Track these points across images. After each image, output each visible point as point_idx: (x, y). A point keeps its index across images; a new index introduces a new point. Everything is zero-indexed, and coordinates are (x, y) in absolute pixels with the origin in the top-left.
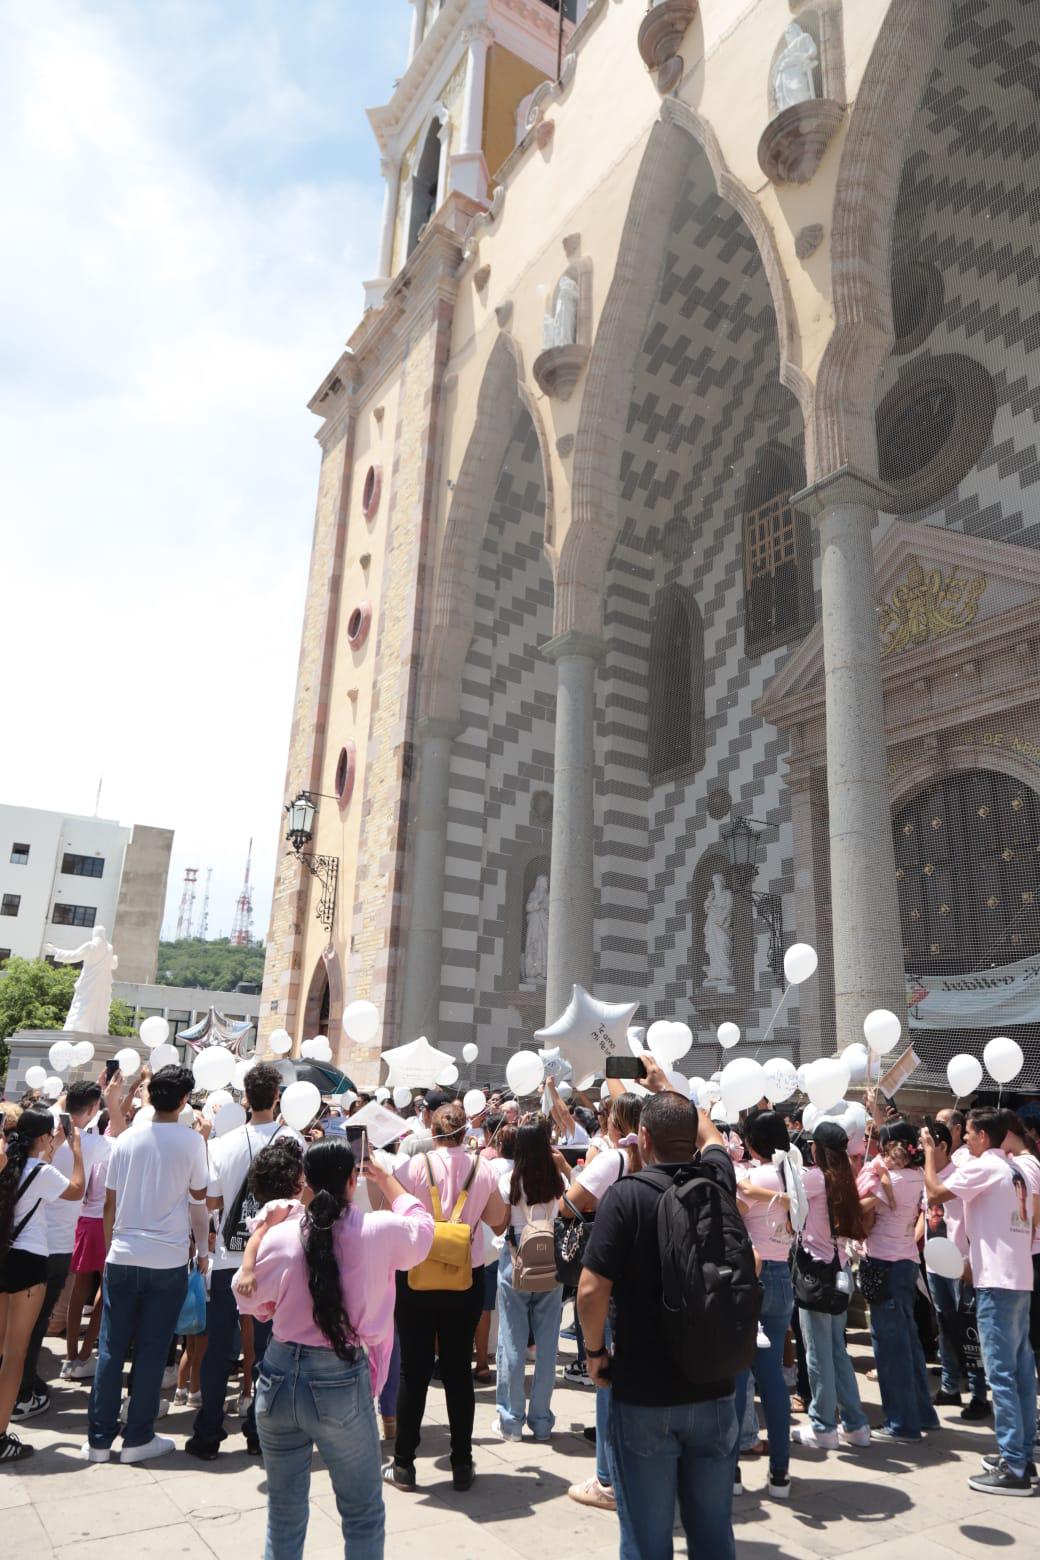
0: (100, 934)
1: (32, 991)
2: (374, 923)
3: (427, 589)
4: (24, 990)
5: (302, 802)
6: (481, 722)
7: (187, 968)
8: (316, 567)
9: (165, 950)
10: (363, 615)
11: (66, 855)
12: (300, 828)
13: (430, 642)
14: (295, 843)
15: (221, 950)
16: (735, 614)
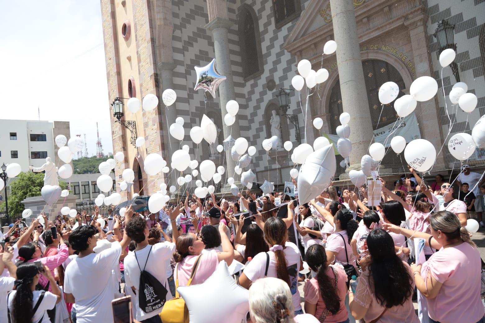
0: (49, 160)
1: (29, 183)
2: (154, 143)
3: (152, 11)
4: (26, 183)
5: (117, 102)
6: (181, 63)
7: (84, 167)
8: (104, 9)
9: (75, 162)
10: (127, 26)
11: (31, 135)
12: (118, 111)
13: (157, 33)
14: (117, 117)
15: (94, 160)
16: (270, 12)
